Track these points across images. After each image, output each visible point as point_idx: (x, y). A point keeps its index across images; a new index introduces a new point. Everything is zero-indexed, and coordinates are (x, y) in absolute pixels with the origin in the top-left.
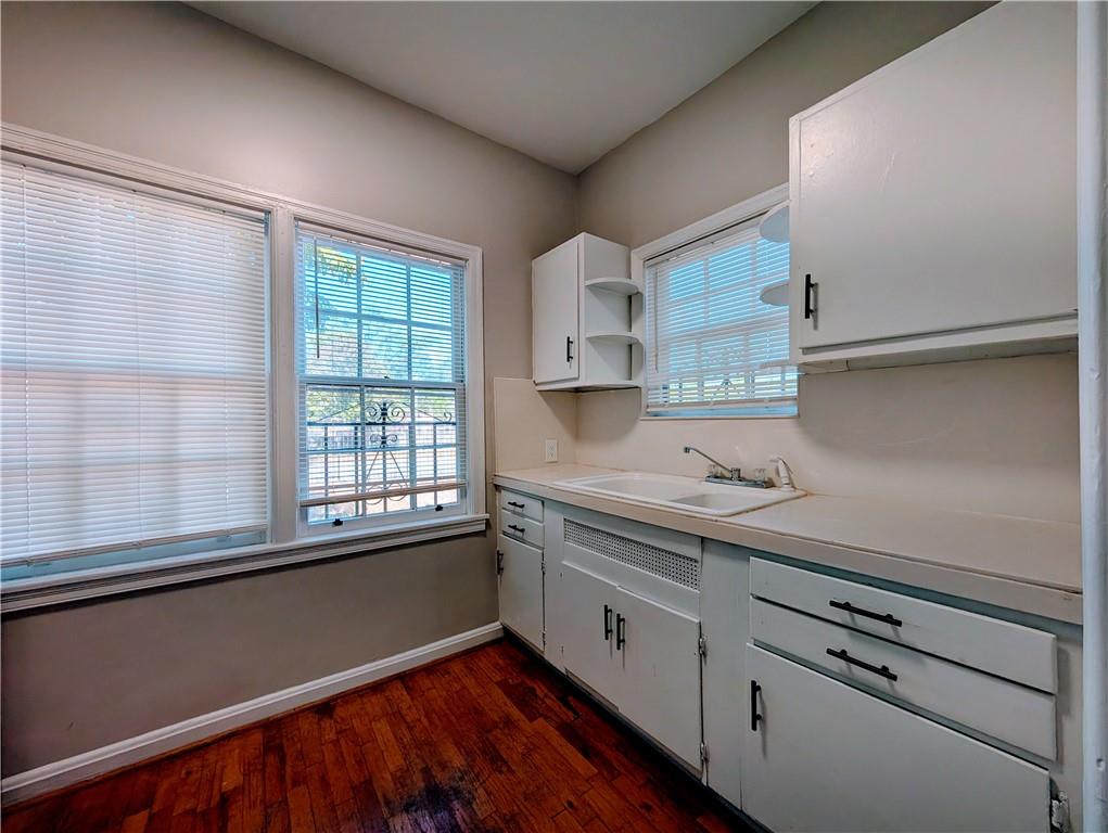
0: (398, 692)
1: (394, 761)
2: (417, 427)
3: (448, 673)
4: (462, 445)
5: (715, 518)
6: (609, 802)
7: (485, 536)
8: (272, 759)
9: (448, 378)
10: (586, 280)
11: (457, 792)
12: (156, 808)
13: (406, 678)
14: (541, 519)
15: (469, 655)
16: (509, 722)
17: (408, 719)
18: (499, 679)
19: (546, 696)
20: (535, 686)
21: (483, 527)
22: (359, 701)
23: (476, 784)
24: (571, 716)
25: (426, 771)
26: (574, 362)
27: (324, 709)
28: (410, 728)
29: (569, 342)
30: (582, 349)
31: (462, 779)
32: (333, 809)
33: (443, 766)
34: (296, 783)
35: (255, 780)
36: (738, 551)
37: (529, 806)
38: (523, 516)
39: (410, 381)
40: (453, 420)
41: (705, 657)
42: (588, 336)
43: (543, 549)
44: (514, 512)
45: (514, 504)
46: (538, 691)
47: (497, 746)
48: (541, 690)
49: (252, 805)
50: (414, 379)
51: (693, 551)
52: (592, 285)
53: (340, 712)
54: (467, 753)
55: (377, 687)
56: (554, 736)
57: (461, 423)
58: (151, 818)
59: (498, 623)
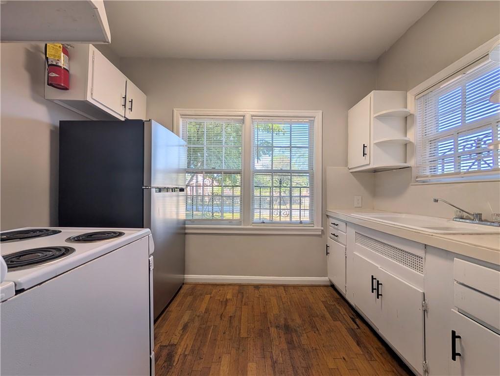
0: (282, 290)
1: (276, 311)
2: (292, 188)
3: (302, 291)
4: (312, 197)
5: (431, 234)
6: (365, 367)
7: (322, 237)
8: (240, 296)
9: (306, 168)
10: (374, 114)
11: (296, 331)
12: (212, 295)
13: (285, 287)
14: (345, 231)
15: (313, 287)
16: (323, 317)
17: (283, 300)
18: (324, 300)
19: (345, 314)
20: (340, 309)
21: (320, 233)
22: (268, 288)
23: (304, 332)
24: (356, 327)
25: (285, 319)
26: (367, 157)
27: (257, 287)
28: (283, 304)
29: (364, 147)
30: (371, 150)
31: (298, 327)
32: (254, 316)
33: (293, 320)
34: (245, 304)
35: (235, 298)
36: (448, 254)
37: (324, 349)
38: (338, 230)
39: (290, 170)
40: (308, 186)
41: (427, 313)
42: (375, 142)
43: (346, 246)
44: (334, 228)
45: (334, 224)
46: (341, 311)
47: (316, 324)
48: (343, 311)
49: (233, 305)
50: (292, 169)
51: (420, 253)
52: (378, 116)
53: (261, 290)
54: (303, 320)
55: (275, 286)
56: (344, 331)
57: (312, 188)
58: (211, 297)
59: (327, 278)
